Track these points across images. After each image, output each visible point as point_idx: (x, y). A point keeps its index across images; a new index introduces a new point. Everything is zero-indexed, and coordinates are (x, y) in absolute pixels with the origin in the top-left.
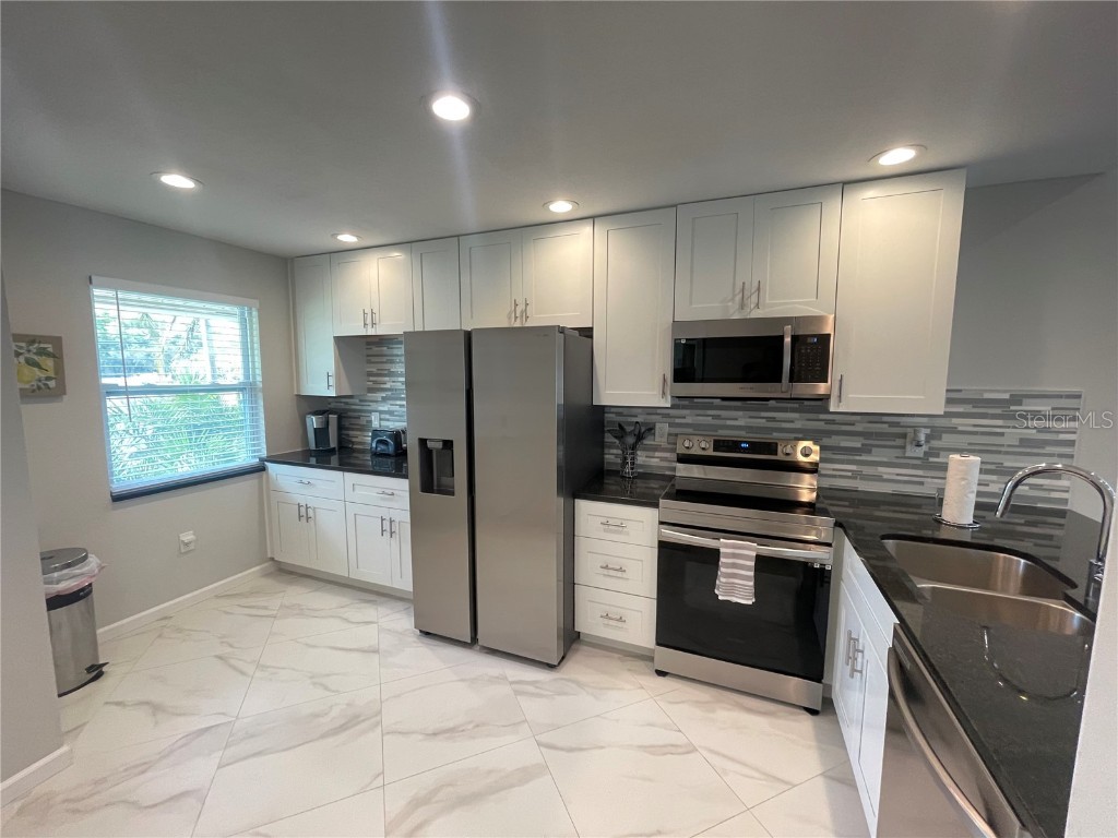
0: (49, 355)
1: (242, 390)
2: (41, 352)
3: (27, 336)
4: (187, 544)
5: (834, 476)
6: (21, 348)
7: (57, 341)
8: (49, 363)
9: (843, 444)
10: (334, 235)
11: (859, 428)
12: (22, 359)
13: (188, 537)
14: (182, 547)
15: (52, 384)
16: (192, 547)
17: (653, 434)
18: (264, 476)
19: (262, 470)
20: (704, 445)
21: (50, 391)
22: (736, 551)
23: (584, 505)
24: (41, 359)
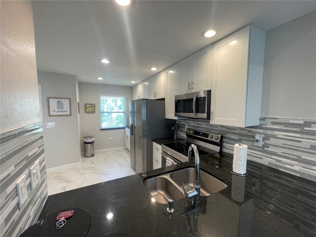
1: (123, 113)
3: (91, 104)
4: (111, 139)
5: (230, 149)
7: (94, 105)
8: (93, 108)
9: (232, 137)
10: (131, 82)
11: (237, 131)
12: (90, 107)
13: (111, 138)
15: (94, 111)
16: (112, 140)
17: (185, 128)
18: (125, 130)
19: (124, 128)
20: (192, 132)
21: (93, 112)
22: (169, 162)
23: (154, 143)
24: (92, 107)
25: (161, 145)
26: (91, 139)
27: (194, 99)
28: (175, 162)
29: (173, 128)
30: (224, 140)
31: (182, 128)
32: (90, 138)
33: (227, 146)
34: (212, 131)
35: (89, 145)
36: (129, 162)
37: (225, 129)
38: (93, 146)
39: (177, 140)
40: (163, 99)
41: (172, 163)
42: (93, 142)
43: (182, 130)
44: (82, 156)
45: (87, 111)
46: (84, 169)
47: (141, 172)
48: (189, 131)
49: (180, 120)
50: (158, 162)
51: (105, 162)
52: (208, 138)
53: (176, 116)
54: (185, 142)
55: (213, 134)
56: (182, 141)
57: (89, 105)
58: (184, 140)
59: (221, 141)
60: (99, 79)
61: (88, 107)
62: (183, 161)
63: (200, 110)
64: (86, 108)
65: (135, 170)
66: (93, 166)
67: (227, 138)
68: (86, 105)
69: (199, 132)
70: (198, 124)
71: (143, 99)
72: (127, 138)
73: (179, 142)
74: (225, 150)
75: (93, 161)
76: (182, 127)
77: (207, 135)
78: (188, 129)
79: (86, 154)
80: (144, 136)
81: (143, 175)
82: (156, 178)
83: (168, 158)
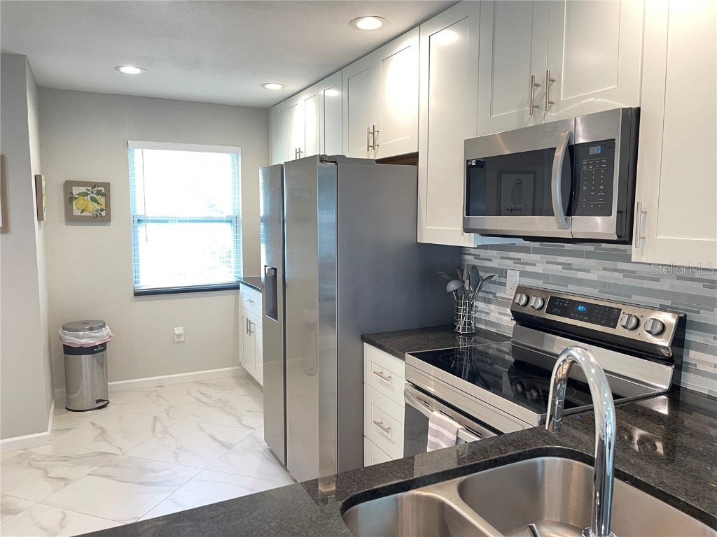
0: (103, 195)
1: (231, 221)
2: (99, 193)
3: (92, 183)
4: (179, 336)
6: (88, 190)
7: (107, 185)
8: (102, 200)
10: (263, 85)
12: (89, 197)
13: (179, 331)
14: (175, 337)
15: (103, 213)
16: (182, 339)
17: (504, 284)
18: (238, 294)
19: (238, 288)
20: (540, 303)
21: (102, 218)
22: (441, 430)
23: (370, 351)
24: (98, 198)
25: (403, 358)
26: (92, 334)
27: (559, 155)
28: (469, 429)
29: (452, 286)
30: (691, 336)
31: (492, 287)
32: (91, 329)
33: (703, 362)
34: (636, 298)
35: (85, 359)
36: (260, 434)
37: (697, 289)
38: (102, 364)
39: (469, 335)
40: (411, 159)
41: (454, 438)
42: (104, 345)
43: (491, 296)
44: (55, 407)
45: (77, 212)
46: (66, 459)
47: (314, 474)
48: (524, 299)
49: (482, 253)
50: (388, 430)
51: (153, 431)
52: (614, 327)
53: (467, 230)
54: (506, 347)
55: (637, 312)
56: (494, 345)
57: (83, 189)
58: (499, 338)
59: (679, 341)
60: (123, 70)
61: (79, 194)
62: (508, 428)
63: (582, 202)
64: (70, 199)
65: (285, 466)
66: (103, 447)
67: (702, 327)
68: (68, 185)
69: (575, 304)
70: (568, 266)
71: (323, 159)
72: (249, 331)
73: (480, 347)
74: (691, 382)
75: (102, 429)
76: (494, 282)
77: (610, 316)
78: (521, 289)
79: (72, 396)
80: (327, 319)
81: (320, 488)
82: (397, 500)
83: (436, 414)
